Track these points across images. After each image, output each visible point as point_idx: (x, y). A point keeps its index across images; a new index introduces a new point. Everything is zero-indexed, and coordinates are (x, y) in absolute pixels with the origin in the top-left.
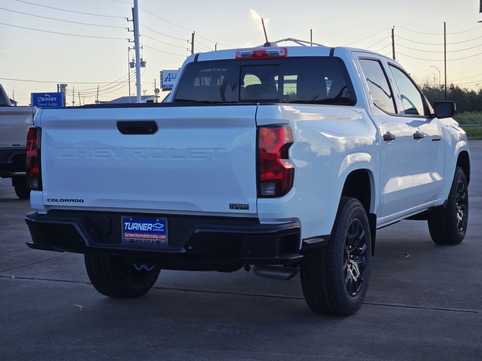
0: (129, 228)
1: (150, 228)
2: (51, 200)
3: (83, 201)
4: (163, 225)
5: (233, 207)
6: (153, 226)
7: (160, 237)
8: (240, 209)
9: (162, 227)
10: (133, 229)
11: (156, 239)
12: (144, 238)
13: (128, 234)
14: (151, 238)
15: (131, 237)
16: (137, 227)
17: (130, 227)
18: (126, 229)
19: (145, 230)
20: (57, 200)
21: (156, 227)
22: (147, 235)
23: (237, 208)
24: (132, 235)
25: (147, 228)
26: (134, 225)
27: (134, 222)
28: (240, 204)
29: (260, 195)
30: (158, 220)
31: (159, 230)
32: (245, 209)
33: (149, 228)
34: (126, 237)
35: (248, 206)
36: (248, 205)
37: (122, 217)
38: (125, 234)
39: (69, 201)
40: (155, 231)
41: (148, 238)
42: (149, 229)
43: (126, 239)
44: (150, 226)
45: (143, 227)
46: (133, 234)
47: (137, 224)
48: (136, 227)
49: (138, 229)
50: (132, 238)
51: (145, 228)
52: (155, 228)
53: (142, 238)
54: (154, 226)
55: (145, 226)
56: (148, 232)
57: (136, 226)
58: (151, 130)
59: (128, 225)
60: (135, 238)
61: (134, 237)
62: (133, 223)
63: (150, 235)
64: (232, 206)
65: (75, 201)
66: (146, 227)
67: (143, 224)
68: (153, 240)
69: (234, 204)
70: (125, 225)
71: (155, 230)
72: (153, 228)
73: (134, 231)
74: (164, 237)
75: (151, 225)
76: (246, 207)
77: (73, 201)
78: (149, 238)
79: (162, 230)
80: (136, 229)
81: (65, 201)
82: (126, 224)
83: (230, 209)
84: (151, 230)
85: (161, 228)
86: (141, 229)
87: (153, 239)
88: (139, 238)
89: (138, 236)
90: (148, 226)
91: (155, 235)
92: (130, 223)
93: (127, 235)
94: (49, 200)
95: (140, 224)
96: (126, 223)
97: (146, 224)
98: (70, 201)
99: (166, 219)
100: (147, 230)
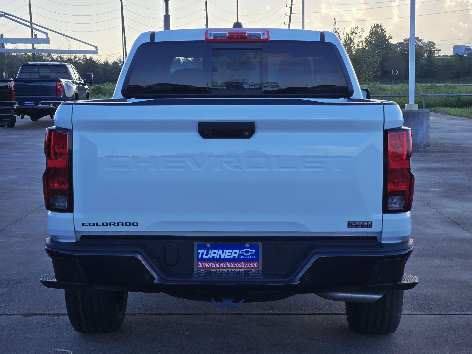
0: (205, 257)
1: (236, 256)
2: (88, 224)
3: (137, 224)
4: (254, 251)
5: (352, 225)
6: (240, 253)
7: (250, 265)
8: (361, 227)
9: (253, 253)
10: (211, 257)
11: (243, 268)
12: (226, 268)
13: (203, 264)
14: (236, 268)
15: (207, 268)
16: (217, 255)
17: (207, 255)
18: (200, 257)
19: (229, 257)
20: (97, 224)
21: (245, 253)
22: (231, 264)
23: (357, 227)
24: (208, 265)
25: (231, 256)
26: (212, 252)
27: (212, 249)
28: (362, 222)
29: (386, 210)
30: (247, 245)
31: (248, 257)
32: (368, 227)
33: (233, 255)
34: (200, 268)
35: (372, 224)
36: (372, 222)
37: (196, 243)
38: (199, 264)
39: (116, 224)
40: (242, 259)
41: (232, 268)
42: (234, 257)
43: (200, 270)
44: (235, 253)
45: (226, 254)
46: (211, 264)
47: (216, 251)
48: (215, 255)
49: (218, 257)
50: (209, 268)
51: (228, 256)
52: (243, 255)
53: (224, 268)
54: (242, 252)
55: (228, 253)
56: (233, 260)
57: (214, 253)
58: (247, 133)
59: (203, 253)
60: (214, 268)
61: (211, 268)
62: (210, 251)
63: (235, 264)
64: (350, 225)
65: (126, 225)
66: (230, 254)
67: (225, 251)
68: (240, 270)
69: (354, 222)
70: (199, 253)
71: (243, 257)
72: (239, 255)
73: (213, 260)
74: (255, 265)
75: (237, 251)
76: (369, 225)
77: (122, 224)
78: (234, 268)
79: (253, 257)
80: (215, 257)
81: (110, 225)
82: (201, 251)
83: (348, 227)
84: (236, 257)
85: (252, 255)
86: (222, 257)
87: (239, 268)
88: (219, 268)
89: (218, 265)
90: (233, 253)
91: (243, 264)
92: (206, 250)
93: (200, 265)
94: (85, 224)
95: (220, 251)
96: (199, 251)
97: (231, 251)
98: (118, 225)
99: (260, 244)
100: (232, 257)
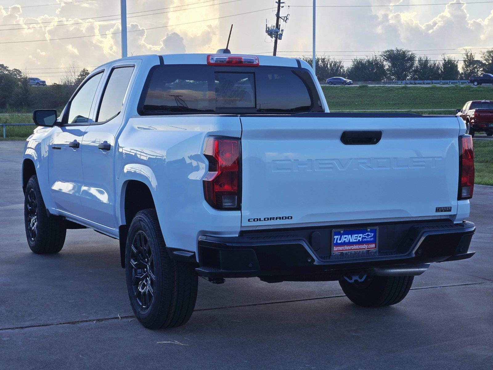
0: (339, 242)
1: (360, 239)
2: (253, 220)
3: (292, 218)
4: (373, 234)
6: (363, 236)
7: (370, 246)
8: (444, 211)
10: (343, 242)
11: (365, 249)
12: (353, 250)
13: (338, 248)
14: (360, 249)
15: (340, 250)
17: (340, 240)
18: (335, 242)
19: (355, 241)
20: (260, 219)
21: (366, 236)
22: (357, 246)
23: (442, 211)
24: (341, 248)
25: (357, 239)
26: (344, 237)
27: (344, 235)
28: (445, 207)
29: (460, 197)
31: (368, 239)
32: (449, 211)
33: (359, 238)
36: (451, 207)
38: (334, 248)
39: (275, 219)
41: (358, 249)
42: (359, 240)
43: (335, 253)
44: (360, 237)
45: (353, 238)
46: (343, 247)
47: (347, 236)
48: (346, 240)
49: (348, 241)
51: (355, 239)
52: (365, 238)
53: (352, 250)
54: (365, 236)
55: (355, 237)
57: (345, 238)
59: (337, 239)
60: (345, 250)
61: (343, 250)
62: (343, 236)
63: (360, 246)
64: (438, 210)
65: (283, 219)
66: (356, 238)
67: (353, 235)
69: (440, 208)
70: (334, 239)
71: (365, 240)
72: (363, 238)
74: (373, 246)
75: (361, 235)
76: (450, 209)
77: (280, 218)
78: (359, 249)
80: (346, 242)
81: (270, 220)
82: (336, 237)
83: (436, 212)
84: (361, 241)
85: (371, 238)
86: (351, 241)
87: (362, 249)
88: (349, 250)
90: (358, 237)
92: (339, 236)
93: (335, 249)
94: (250, 220)
95: (350, 236)
97: (357, 235)
98: (276, 219)
99: (377, 228)
100: (357, 241)
